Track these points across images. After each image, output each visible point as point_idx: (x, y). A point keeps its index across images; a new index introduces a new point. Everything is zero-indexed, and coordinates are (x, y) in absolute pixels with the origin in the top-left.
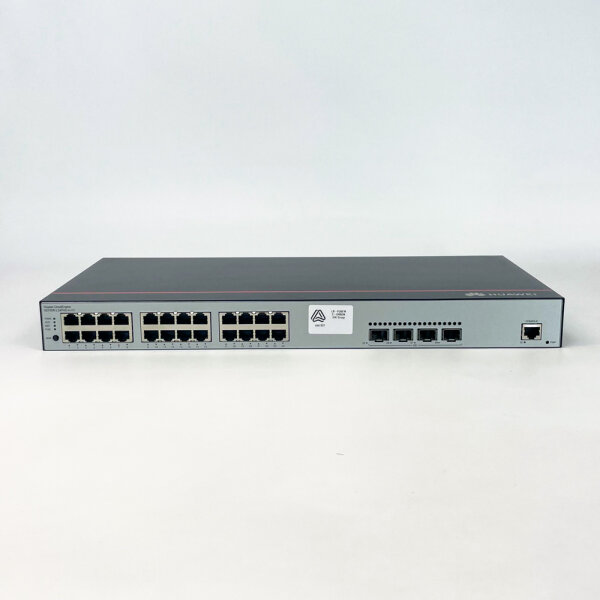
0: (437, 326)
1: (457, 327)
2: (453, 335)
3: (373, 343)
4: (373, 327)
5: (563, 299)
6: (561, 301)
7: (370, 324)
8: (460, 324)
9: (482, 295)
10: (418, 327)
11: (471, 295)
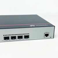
0: (23, 35)
1: (28, 35)
2: (27, 37)
3: (5, 40)
4: (5, 36)
5: (55, 26)
6: (54, 27)
7: (4, 35)
8: (29, 34)
9: (34, 26)
10: (17, 35)
11: (31, 26)
